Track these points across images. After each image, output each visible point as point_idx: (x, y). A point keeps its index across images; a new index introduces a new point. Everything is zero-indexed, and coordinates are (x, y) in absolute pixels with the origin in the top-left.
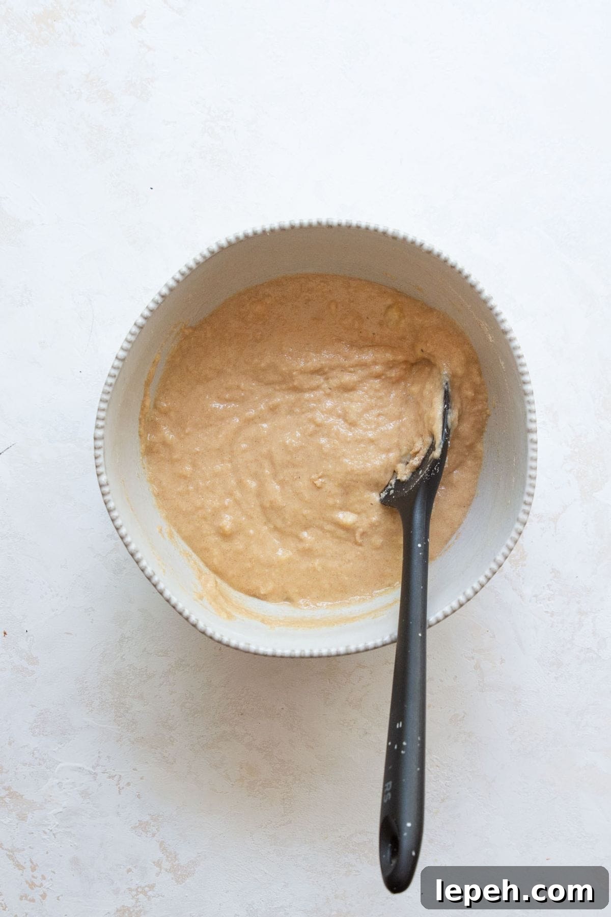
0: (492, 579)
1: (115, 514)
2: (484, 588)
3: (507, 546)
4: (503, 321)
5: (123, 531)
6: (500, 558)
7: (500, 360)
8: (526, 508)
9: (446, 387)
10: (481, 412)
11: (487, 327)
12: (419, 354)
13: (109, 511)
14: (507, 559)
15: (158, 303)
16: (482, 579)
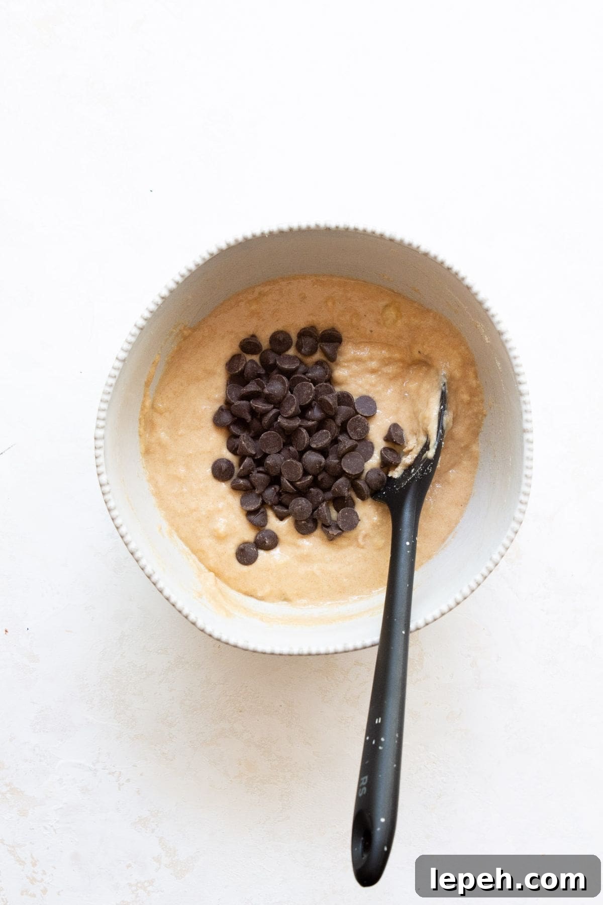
0: (489, 577)
1: (115, 513)
2: (480, 586)
3: (504, 545)
4: (499, 322)
5: (123, 530)
6: (496, 557)
7: (496, 360)
8: (522, 507)
9: (443, 388)
10: (476, 415)
11: (483, 328)
12: (416, 355)
13: (109, 510)
14: (504, 557)
15: (158, 305)
16: (479, 578)
